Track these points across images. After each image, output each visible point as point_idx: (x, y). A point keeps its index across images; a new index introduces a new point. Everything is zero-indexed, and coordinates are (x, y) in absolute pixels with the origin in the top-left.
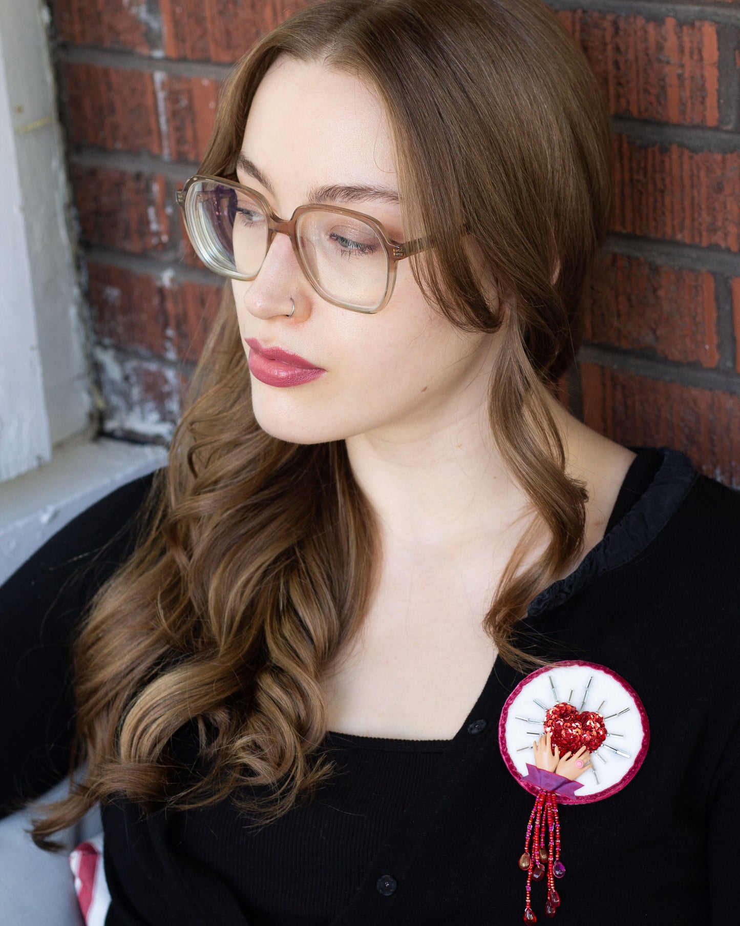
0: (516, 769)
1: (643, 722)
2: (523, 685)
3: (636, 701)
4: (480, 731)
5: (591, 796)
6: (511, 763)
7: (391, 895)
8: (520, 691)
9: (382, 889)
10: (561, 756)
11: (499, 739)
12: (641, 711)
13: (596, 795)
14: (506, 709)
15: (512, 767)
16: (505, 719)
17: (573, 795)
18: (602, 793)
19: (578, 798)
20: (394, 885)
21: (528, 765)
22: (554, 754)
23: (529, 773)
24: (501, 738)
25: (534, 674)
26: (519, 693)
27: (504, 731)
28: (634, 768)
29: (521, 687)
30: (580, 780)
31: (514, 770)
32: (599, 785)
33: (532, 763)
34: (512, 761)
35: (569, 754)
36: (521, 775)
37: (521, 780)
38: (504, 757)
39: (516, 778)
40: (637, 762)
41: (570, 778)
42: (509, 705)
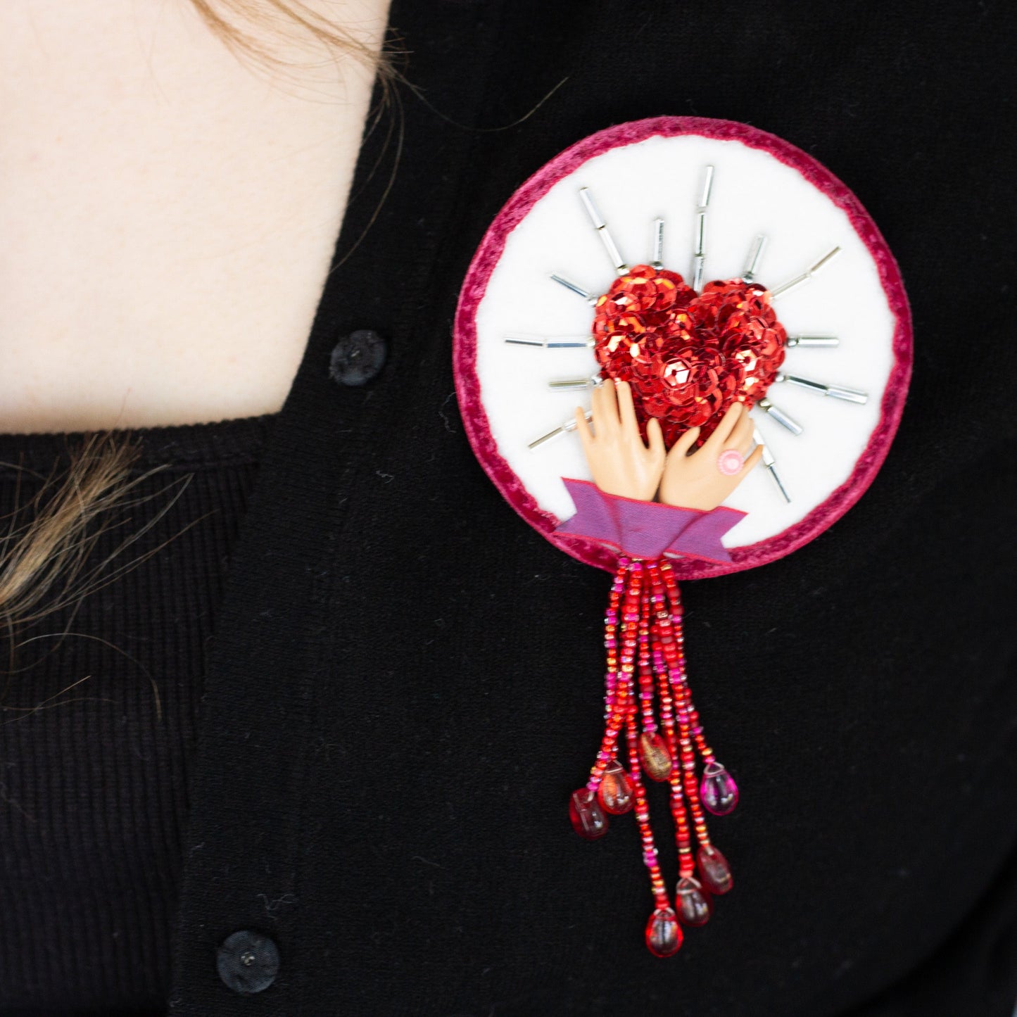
0: (534, 503)
1: (888, 280)
2: (506, 231)
3: (855, 219)
4: (370, 374)
5: (776, 542)
6: (515, 486)
7: (271, 986)
8: (501, 252)
9: (240, 978)
10: (669, 445)
11: (464, 414)
12: (874, 249)
13: (786, 537)
14: (469, 317)
15: (522, 497)
16: (470, 350)
17: (721, 549)
18: (800, 528)
19: (736, 554)
20: (269, 953)
21: (570, 484)
22: (646, 442)
23: (577, 505)
24: (468, 409)
25: (533, 188)
26: (499, 257)
27: (474, 390)
28: (883, 428)
29: (501, 238)
30: (732, 502)
31: (527, 505)
32: (791, 504)
33: (579, 474)
34: (518, 480)
35: (693, 434)
36: (554, 517)
37: (557, 532)
38: (489, 471)
39: (538, 527)
40: (888, 405)
41: (706, 506)
42: (474, 302)
